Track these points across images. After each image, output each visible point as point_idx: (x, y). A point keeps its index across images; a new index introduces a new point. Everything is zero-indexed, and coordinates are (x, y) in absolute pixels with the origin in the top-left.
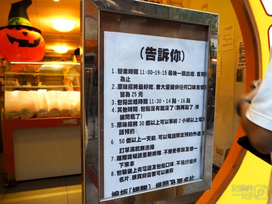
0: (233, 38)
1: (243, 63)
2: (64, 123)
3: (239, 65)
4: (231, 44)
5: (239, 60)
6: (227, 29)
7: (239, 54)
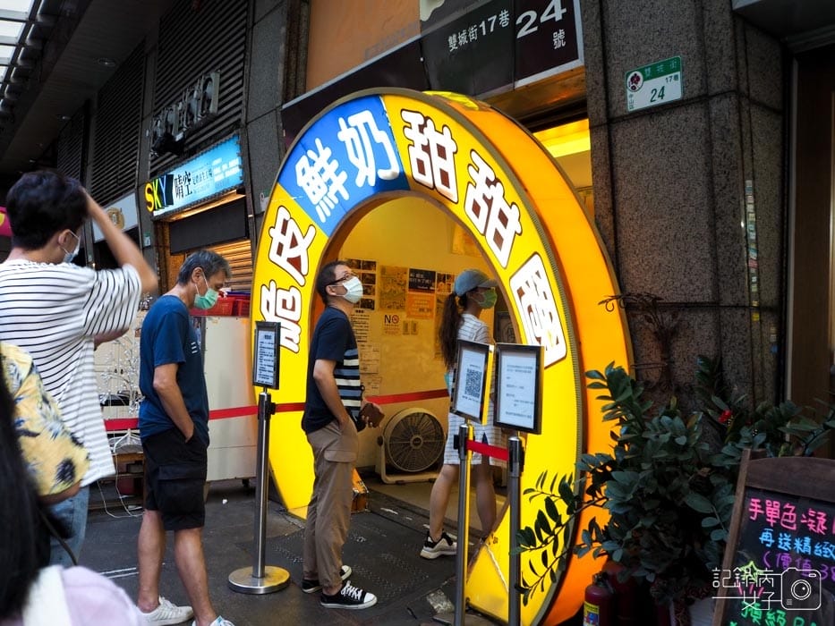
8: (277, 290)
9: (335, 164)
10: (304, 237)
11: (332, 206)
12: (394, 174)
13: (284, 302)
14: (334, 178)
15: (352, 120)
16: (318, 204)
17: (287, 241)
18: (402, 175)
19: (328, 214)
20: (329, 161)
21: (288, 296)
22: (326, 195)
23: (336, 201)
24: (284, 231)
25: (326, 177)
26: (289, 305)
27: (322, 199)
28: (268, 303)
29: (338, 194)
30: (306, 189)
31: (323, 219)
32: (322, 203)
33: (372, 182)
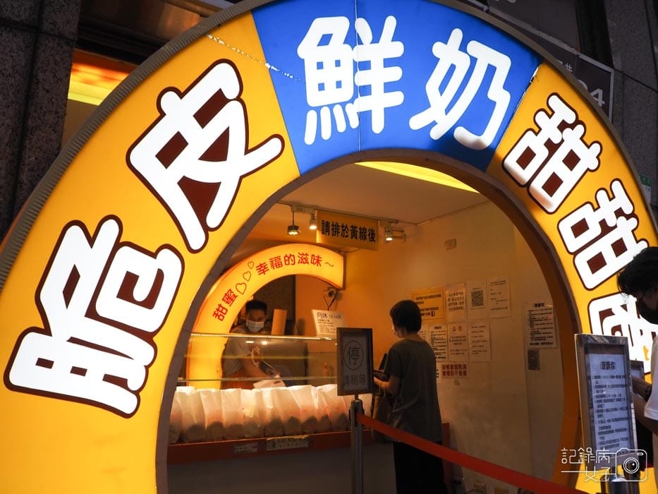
0: (508, 298)
1: (537, 342)
2: (236, 451)
3: (531, 344)
4: (506, 308)
5: (530, 336)
6: (496, 283)
7: (529, 327)
8: (118, 245)
9: (396, 74)
10: (247, 151)
11: (341, 127)
12: (478, 143)
13: (130, 280)
14: (378, 89)
15: (475, 47)
16: (318, 109)
17: (200, 139)
18: (490, 152)
19: (326, 134)
20: (388, 63)
21: (145, 269)
22: (343, 105)
23: (355, 123)
24: (204, 116)
25: (363, 78)
26: (141, 292)
27: (331, 107)
28: (74, 277)
29: (365, 117)
30: (310, 68)
31: (310, 138)
32: (325, 113)
33: (436, 134)
